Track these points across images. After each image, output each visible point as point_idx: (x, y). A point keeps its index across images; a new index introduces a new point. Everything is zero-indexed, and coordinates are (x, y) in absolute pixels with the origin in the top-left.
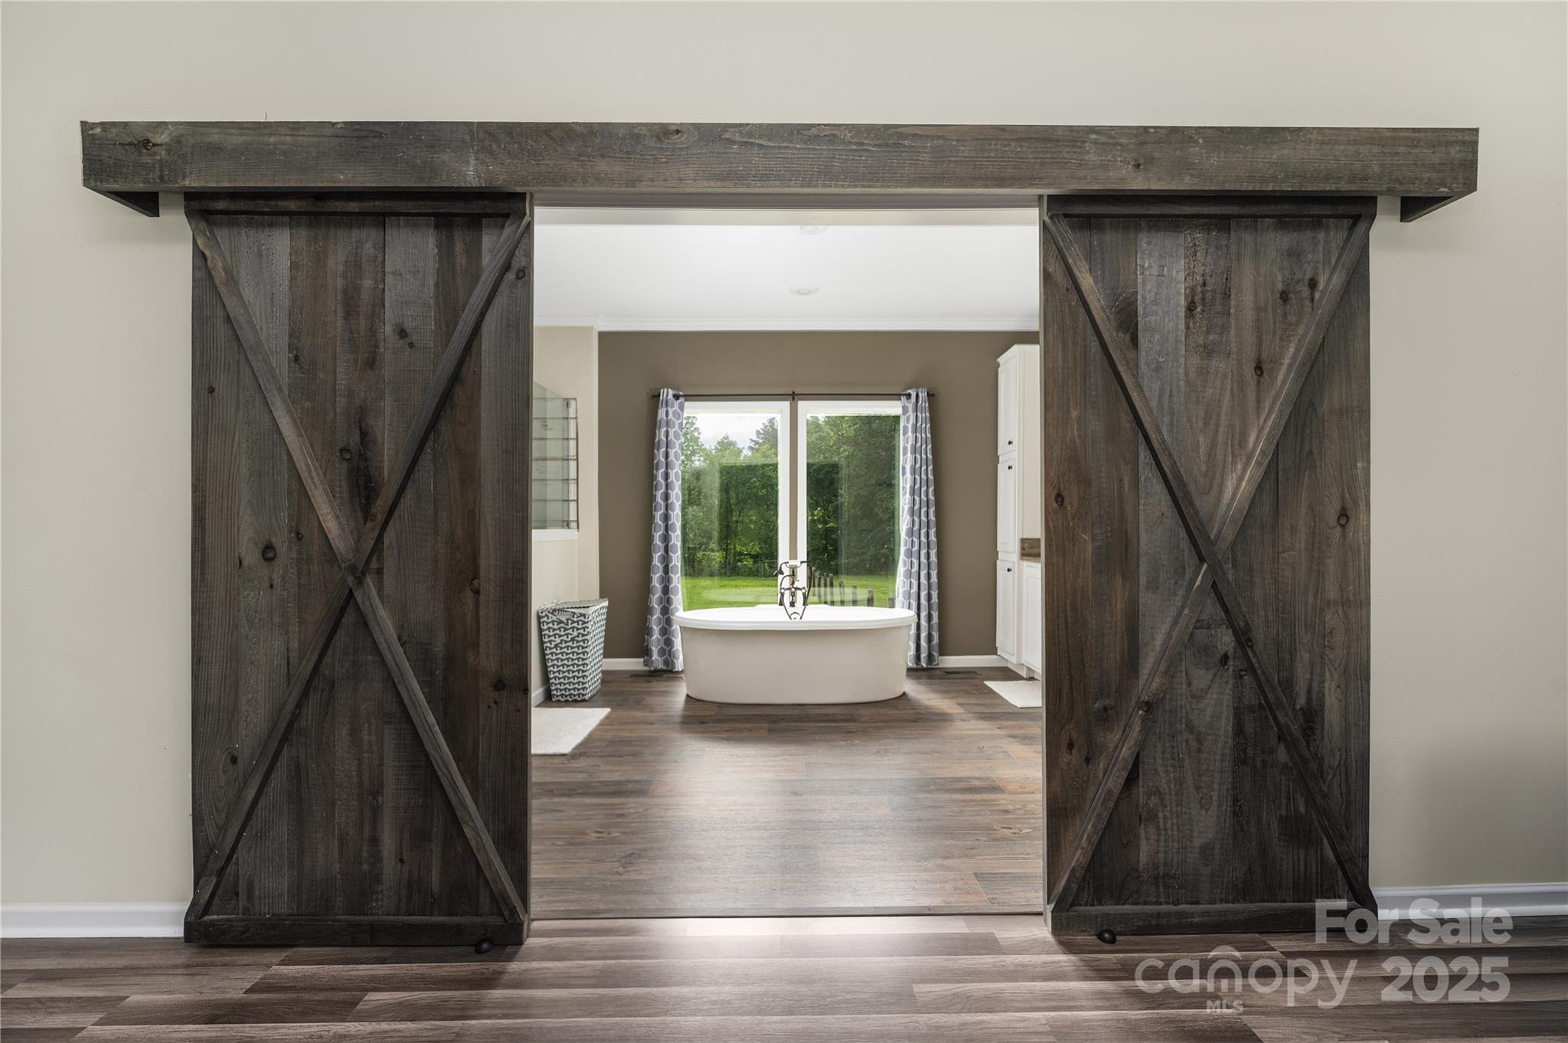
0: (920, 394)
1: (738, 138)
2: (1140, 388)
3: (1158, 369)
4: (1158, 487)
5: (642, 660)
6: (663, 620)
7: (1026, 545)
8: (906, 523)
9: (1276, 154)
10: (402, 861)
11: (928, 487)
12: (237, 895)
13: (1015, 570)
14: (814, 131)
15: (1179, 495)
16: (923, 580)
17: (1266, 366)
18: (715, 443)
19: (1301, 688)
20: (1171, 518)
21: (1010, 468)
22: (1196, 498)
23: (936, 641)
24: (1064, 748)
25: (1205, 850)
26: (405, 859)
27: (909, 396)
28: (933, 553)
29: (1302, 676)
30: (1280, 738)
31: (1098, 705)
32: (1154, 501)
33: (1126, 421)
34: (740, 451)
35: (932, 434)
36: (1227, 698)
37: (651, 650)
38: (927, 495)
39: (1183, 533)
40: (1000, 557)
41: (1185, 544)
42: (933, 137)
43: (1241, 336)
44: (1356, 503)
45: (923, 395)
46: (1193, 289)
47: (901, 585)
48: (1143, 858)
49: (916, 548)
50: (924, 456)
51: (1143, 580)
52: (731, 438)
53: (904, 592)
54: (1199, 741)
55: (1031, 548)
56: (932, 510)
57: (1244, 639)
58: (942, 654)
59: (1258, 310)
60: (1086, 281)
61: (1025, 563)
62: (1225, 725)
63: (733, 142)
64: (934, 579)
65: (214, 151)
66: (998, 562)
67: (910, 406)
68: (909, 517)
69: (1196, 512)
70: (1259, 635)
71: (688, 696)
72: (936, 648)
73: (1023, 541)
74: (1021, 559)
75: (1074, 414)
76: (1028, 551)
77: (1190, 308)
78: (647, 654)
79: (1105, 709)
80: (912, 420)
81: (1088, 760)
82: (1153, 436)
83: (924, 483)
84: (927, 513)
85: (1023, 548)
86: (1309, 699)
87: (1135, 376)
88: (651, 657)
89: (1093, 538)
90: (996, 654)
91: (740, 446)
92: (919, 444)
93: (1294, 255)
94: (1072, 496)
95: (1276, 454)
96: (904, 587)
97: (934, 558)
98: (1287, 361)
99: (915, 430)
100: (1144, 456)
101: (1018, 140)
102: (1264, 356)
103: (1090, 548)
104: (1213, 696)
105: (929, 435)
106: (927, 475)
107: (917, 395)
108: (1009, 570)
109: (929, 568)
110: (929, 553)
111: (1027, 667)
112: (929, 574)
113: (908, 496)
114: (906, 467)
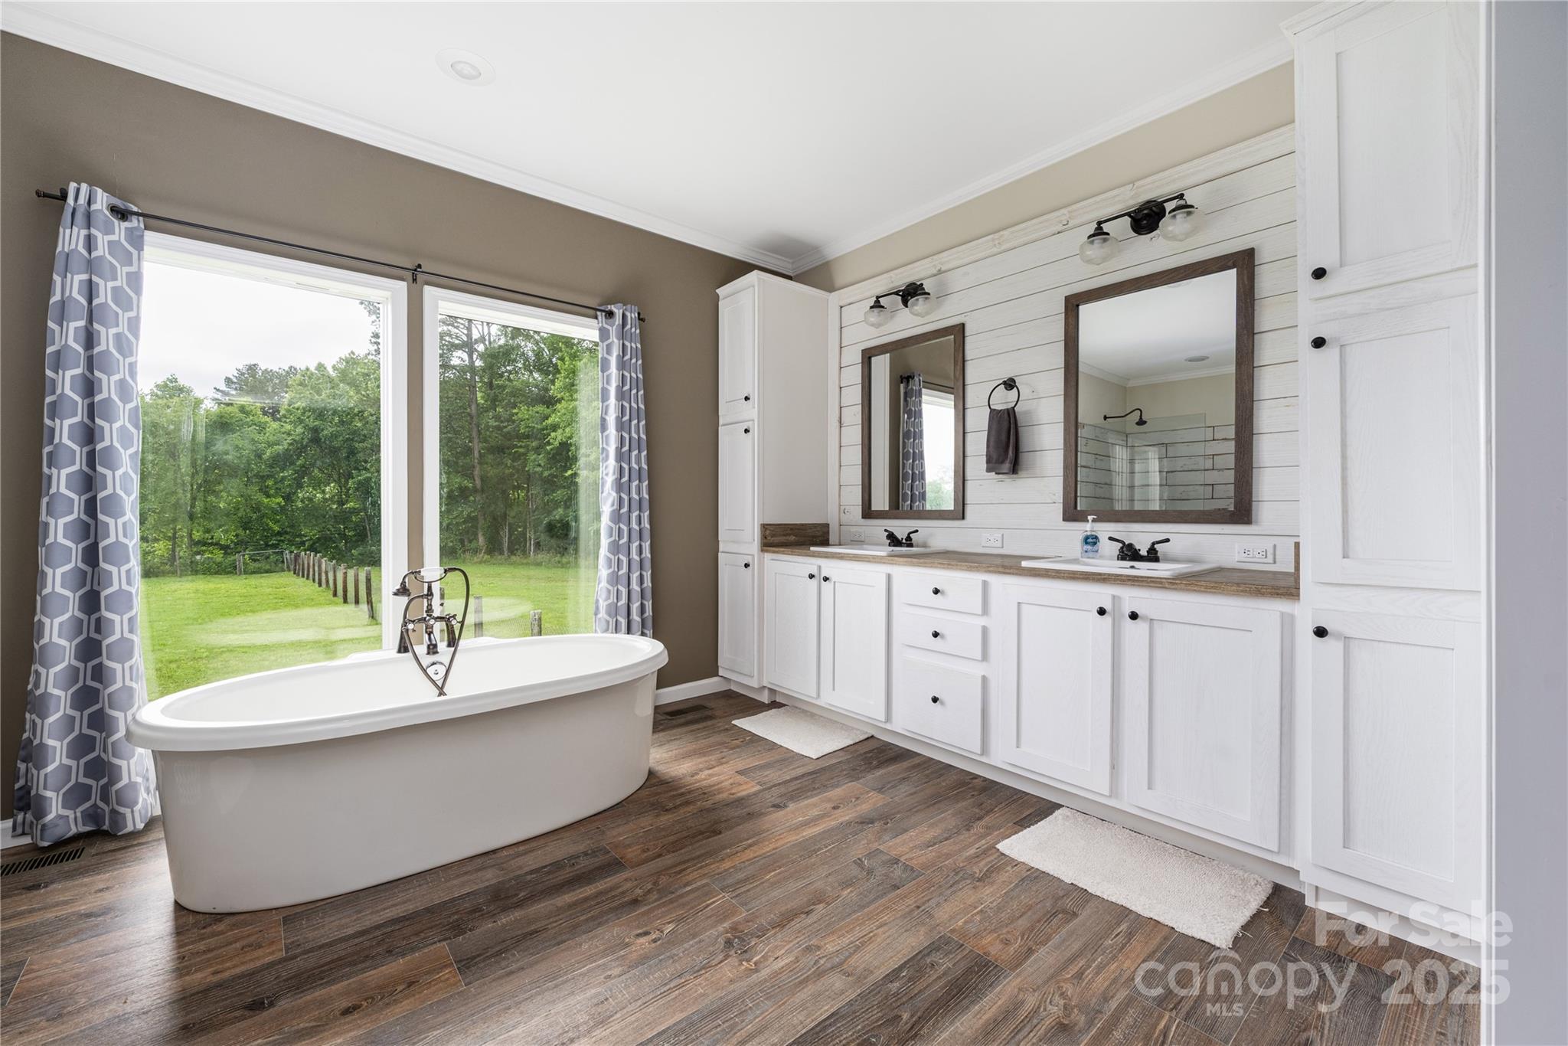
0: (628, 314)
5: (9, 823)
6: (81, 719)
7: (768, 532)
8: (609, 502)
13: (754, 568)
16: (635, 587)
18: (152, 386)
21: (747, 431)
27: (610, 314)
28: (646, 546)
34: (198, 403)
35: (645, 374)
37: (41, 798)
38: (639, 463)
40: (722, 548)
45: (632, 316)
49: (624, 538)
50: (634, 406)
52: (181, 382)
53: (609, 606)
55: (773, 536)
56: (644, 483)
61: (768, 556)
64: (648, 582)
66: (720, 555)
67: (613, 330)
68: (614, 494)
71: (179, 907)
73: (765, 527)
74: (762, 551)
76: (770, 539)
78: (25, 808)
80: (616, 352)
84: (639, 488)
85: (764, 537)
88: (40, 814)
90: (717, 675)
91: (198, 393)
92: (627, 387)
96: (608, 598)
97: (646, 554)
99: (622, 365)
105: (641, 375)
106: (638, 433)
107: (624, 316)
108: (747, 565)
109: (642, 568)
110: (640, 546)
111: (770, 690)
112: (641, 576)
113: (612, 462)
114: (607, 418)
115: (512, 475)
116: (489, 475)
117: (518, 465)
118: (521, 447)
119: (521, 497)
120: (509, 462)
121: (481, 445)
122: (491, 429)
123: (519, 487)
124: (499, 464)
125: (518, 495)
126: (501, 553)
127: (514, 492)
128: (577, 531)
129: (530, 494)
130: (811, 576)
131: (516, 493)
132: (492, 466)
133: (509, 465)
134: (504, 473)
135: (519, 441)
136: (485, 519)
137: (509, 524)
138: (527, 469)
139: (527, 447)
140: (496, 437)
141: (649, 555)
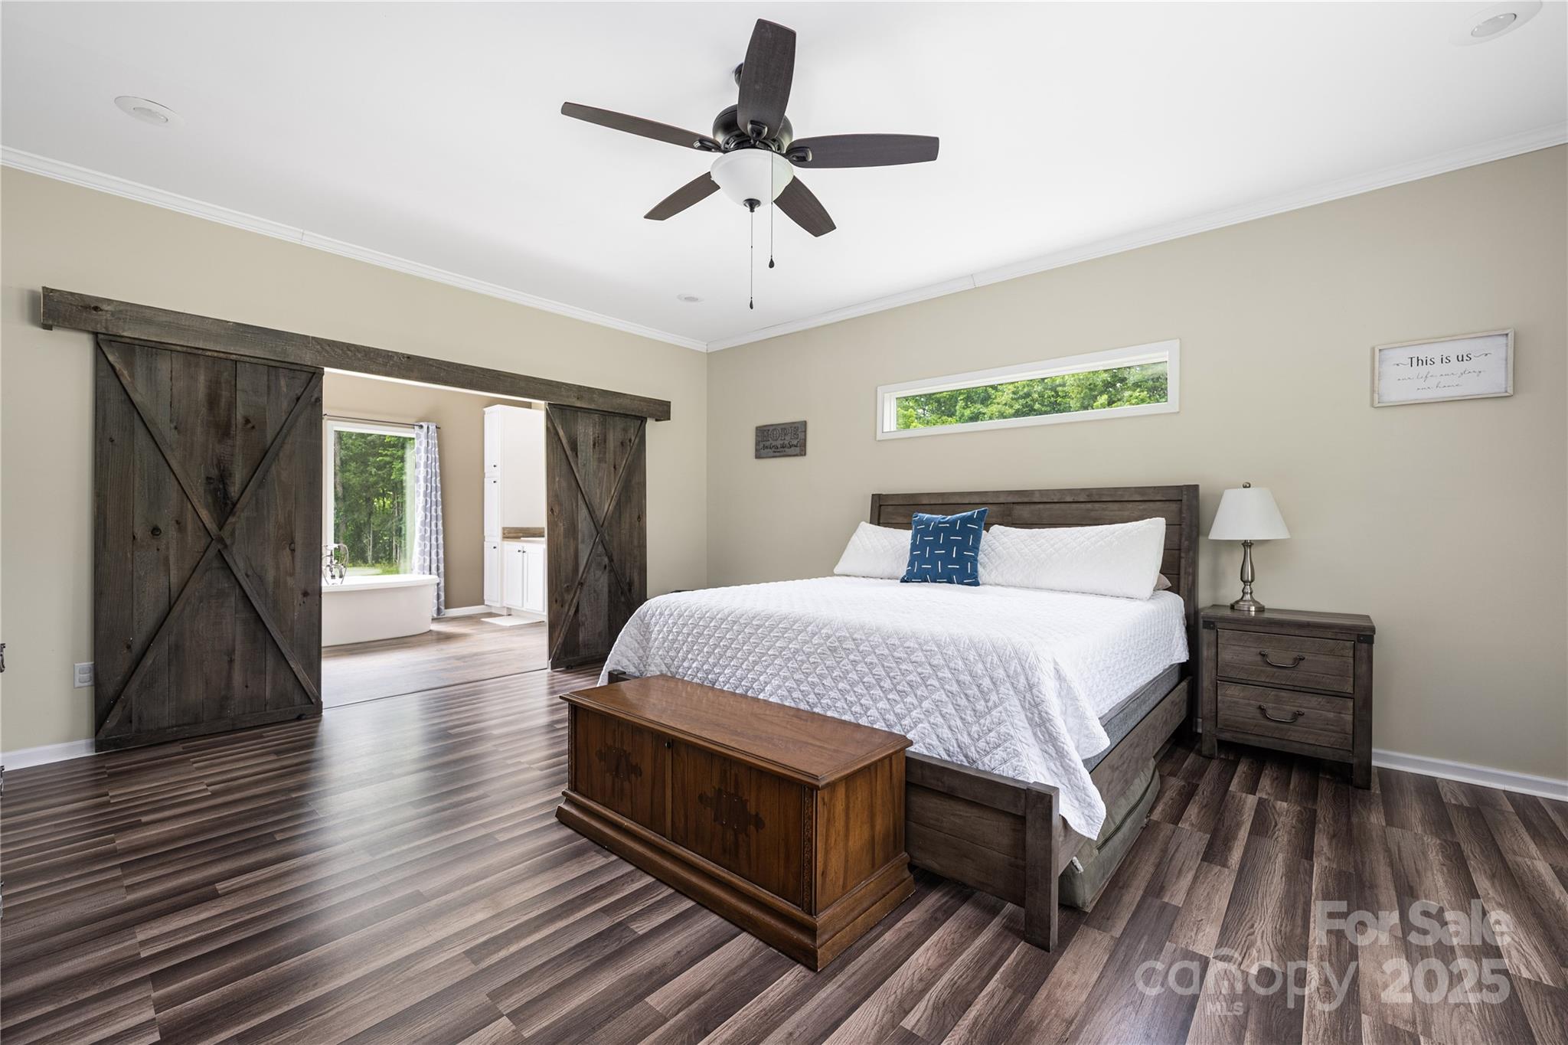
0: (430, 427)
1: (435, 365)
2: (578, 471)
3: (584, 465)
4: (584, 507)
7: (505, 531)
8: (420, 517)
9: (619, 401)
10: (247, 687)
11: (436, 492)
12: (131, 722)
13: (499, 547)
14: (466, 367)
15: (591, 509)
16: (433, 557)
17: (617, 467)
19: (628, 575)
20: (588, 518)
21: (494, 482)
22: (596, 511)
23: (442, 598)
24: (554, 602)
25: (600, 634)
26: (249, 685)
27: (421, 427)
28: (441, 537)
29: (628, 571)
30: (622, 593)
31: (566, 585)
32: (583, 512)
33: (574, 484)
35: (439, 455)
36: (606, 581)
38: (436, 497)
39: (592, 524)
40: (486, 539)
41: (593, 527)
42: (511, 377)
43: (610, 456)
44: (642, 513)
45: (432, 428)
46: (595, 438)
47: (417, 560)
48: (581, 639)
49: (428, 534)
50: (433, 470)
51: (580, 540)
53: (420, 566)
54: (598, 595)
55: (508, 533)
56: (440, 508)
57: (611, 560)
58: (446, 607)
59: (615, 447)
60: (561, 433)
61: (505, 543)
62: (606, 589)
63: (433, 366)
64: (441, 555)
65: (149, 322)
66: (485, 543)
67: (423, 433)
68: (422, 513)
69: (596, 516)
70: (615, 558)
72: (443, 604)
73: (503, 529)
74: (503, 540)
75: (557, 479)
76: (506, 534)
77: (594, 445)
79: (568, 587)
80: (424, 444)
81: (562, 606)
82: (583, 490)
83: (434, 489)
84: (436, 510)
85: (503, 533)
86: (630, 580)
87: (578, 467)
89: (564, 525)
90: (483, 603)
92: (430, 462)
93: (625, 430)
94: (556, 509)
95: (620, 496)
96: (419, 561)
97: (441, 541)
98: (623, 465)
99: (427, 451)
100: (580, 496)
101: (540, 384)
102: (617, 464)
103: (562, 528)
104: (602, 580)
105: (437, 456)
107: (428, 427)
108: (495, 548)
109: (437, 548)
110: (437, 538)
111: (508, 608)
112: (437, 552)
113: (422, 497)
114: (420, 476)
115: (376, 483)
116: (351, 483)
117: (384, 474)
118: (386, 455)
119: (386, 505)
120: (374, 470)
121: (343, 452)
122: (354, 437)
123: (384, 495)
124: (362, 472)
125: (384, 502)
126: (365, 561)
127: (378, 499)
128: (405, 531)
129: (395, 502)
130: (519, 551)
131: (381, 501)
132: (355, 474)
133: (373, 473)
134: (367, 482)
135: (384, 450)
136: (347, 527)
137: (374, 531)
138: (392, 478)
139: (392, 456)
140: (360, 445)
141: (442, 542)
